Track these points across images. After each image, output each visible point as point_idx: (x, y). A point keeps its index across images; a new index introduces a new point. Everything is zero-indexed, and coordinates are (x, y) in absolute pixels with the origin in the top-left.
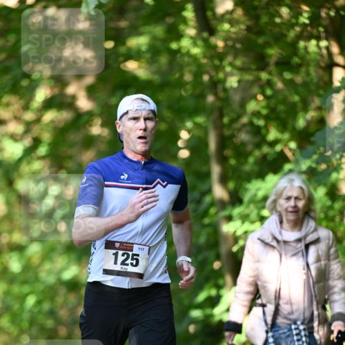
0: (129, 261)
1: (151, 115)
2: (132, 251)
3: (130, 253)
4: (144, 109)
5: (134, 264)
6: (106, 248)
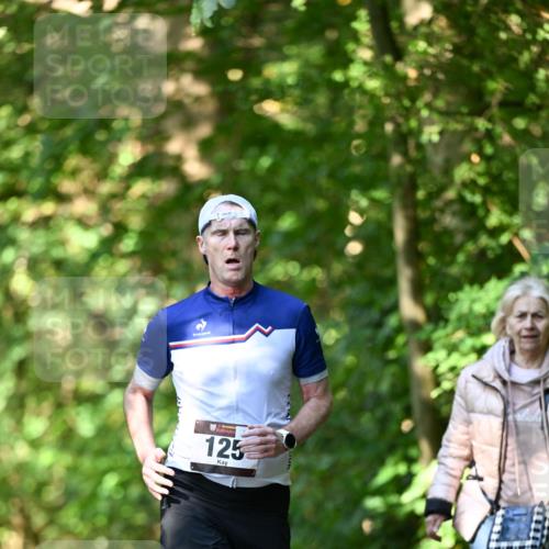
0: (229, 452)
2: (234, 436)
3: (232, 439)
4: (234, 218)
5: (238, 455)
6: (196, 431)
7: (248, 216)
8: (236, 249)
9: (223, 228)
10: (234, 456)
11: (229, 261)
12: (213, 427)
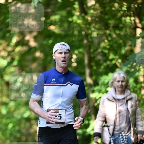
4: (64, 49)
7: (68, 48)
8: (65, 58)
9: (61, 52)
11: (63, 61)
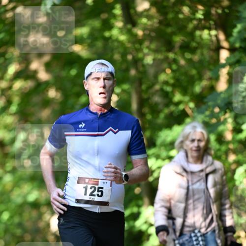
0: (96, 193)
1: (110, 76)
2: (98, 185)
3: (97, 187)
4: (104, 71)
5: (100, 195)
6: (78, 183)
9: (98, 77)
10: (98, 195)
12: (87, 180)
